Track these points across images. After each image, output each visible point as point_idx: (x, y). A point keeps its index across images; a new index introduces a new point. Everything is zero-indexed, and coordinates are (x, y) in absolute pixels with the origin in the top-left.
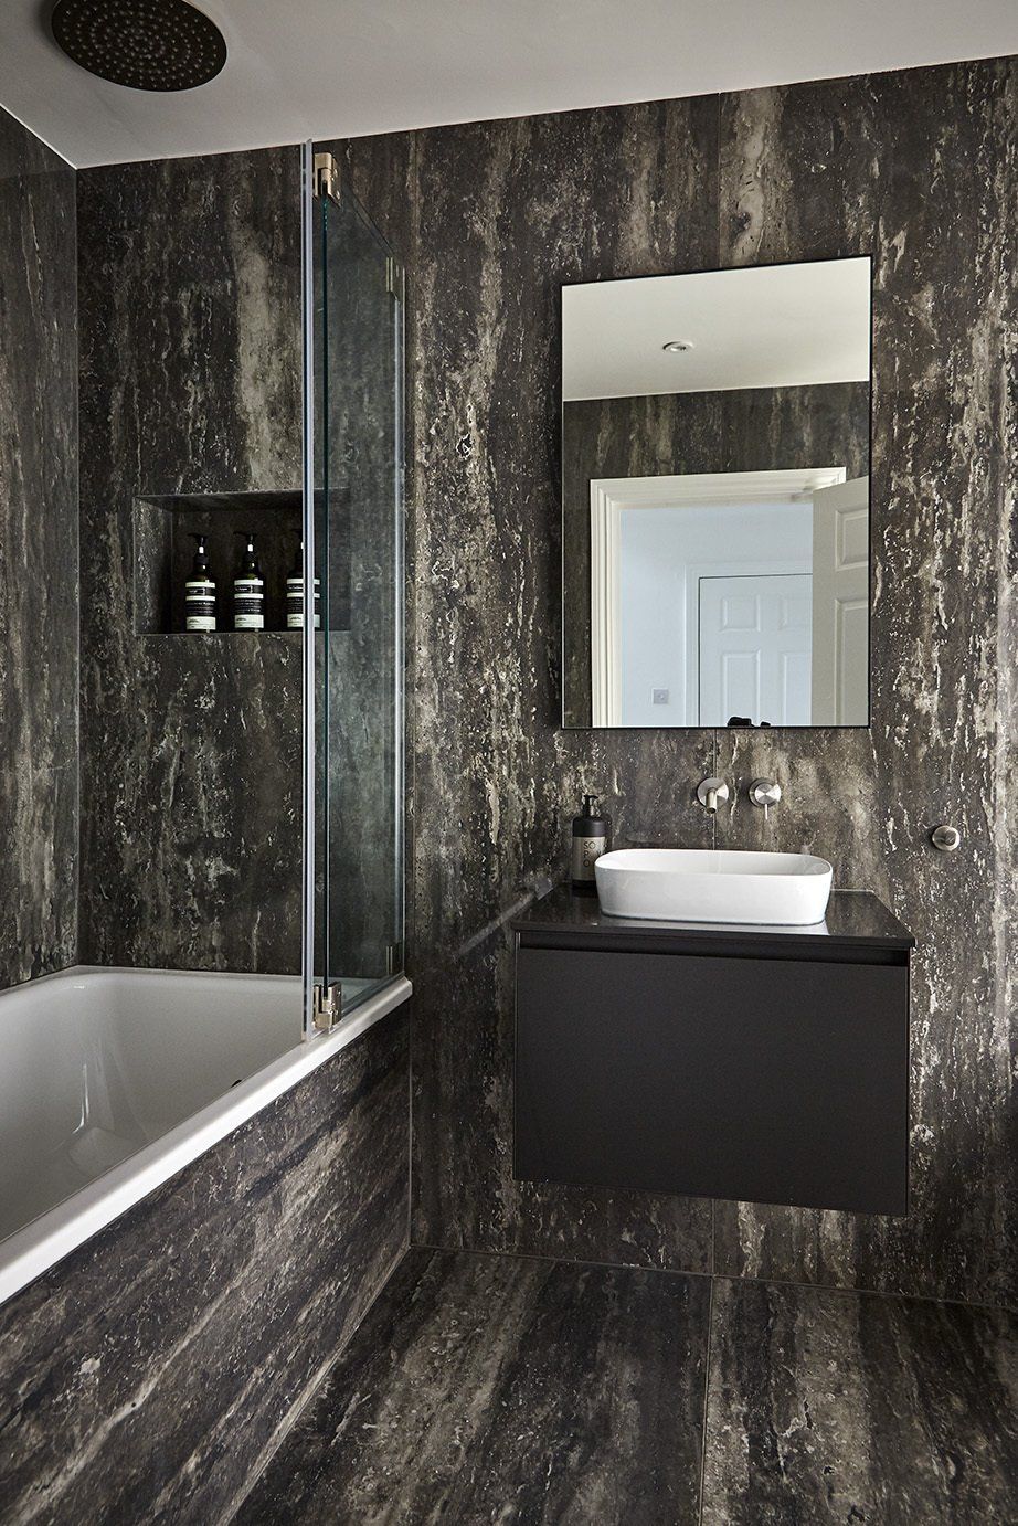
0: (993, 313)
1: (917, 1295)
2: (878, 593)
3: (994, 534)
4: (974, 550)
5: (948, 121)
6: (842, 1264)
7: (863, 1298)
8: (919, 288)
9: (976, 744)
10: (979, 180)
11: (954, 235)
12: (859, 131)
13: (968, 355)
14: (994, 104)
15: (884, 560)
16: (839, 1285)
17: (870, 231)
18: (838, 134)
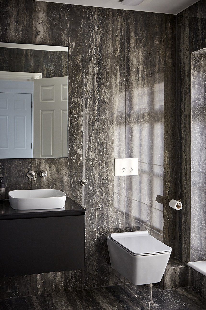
0: (93, 63)
1: (77, 289)
2: (69, 125)
3: (94, 113)
4: (89, 116)
5: (83, 18)
6: (61, 286)
7: (66, 292)
8: (78, 55)
9: (90, 161)
10: (90, 33)
11: (85, 44)
12: (65, 17)
13: (88, 72)
14: (93, 17)
15: (71, 118)
16: (60, 291)
17: (67, 40)
18: (60, 16)
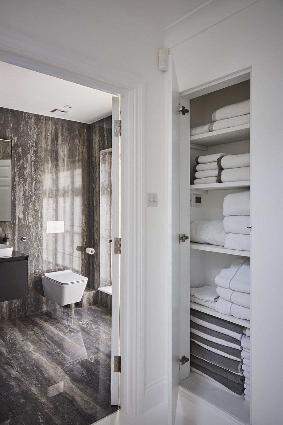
0: (31, 153)
1: (19, 316)
2: (13, 198)
3: (31, 189)
4: (28, 192)
5: (23, 120)
6: (6, 315)
7: (10, 320)
8: (19, 147)
9: (29, 223)
10: (28, 132)
11: (25, 140)
12: (8, 118)
13: (27, 160)
14: (30, 120)
15: (14, 192)
16: (6, 319)
17: (11, 136)
18: (5, 117)
